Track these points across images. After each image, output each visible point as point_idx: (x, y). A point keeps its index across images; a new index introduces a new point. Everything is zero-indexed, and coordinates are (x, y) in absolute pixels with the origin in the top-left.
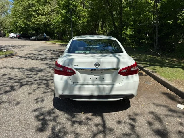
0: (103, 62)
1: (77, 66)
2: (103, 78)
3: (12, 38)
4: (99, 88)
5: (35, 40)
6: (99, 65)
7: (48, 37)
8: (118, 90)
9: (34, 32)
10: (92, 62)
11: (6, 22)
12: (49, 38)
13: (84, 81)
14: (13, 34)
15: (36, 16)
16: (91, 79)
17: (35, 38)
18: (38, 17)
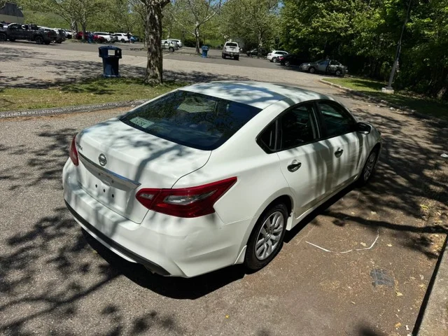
0: (112, 157)
1: (82, 149)
2: (113, 196)
3: (272, 61)
4: (97, 213)
5: (308, 71)
6: (105, 161)
7: (343, 67)
9: (322, 52)
11: (272, 25)
12: (343, 71)
14: (276, 53)
15: (324, 12)
16: (96, 186)
17: (310, 68)
18: (328, 16)
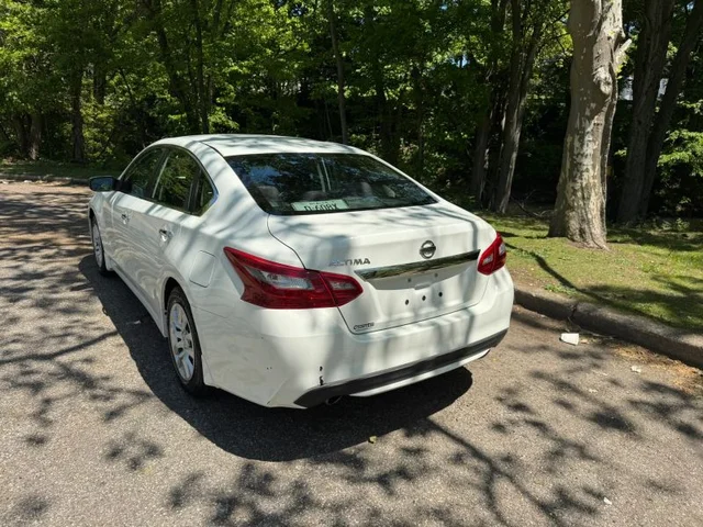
0: (443, 237)
1: (367, 261)
2: (441, 294)
4: (438, 328)
6: (433, 249)
8: (485, 324)
10: (413, 242)
13: (390, 314)
16: (407, 302)
